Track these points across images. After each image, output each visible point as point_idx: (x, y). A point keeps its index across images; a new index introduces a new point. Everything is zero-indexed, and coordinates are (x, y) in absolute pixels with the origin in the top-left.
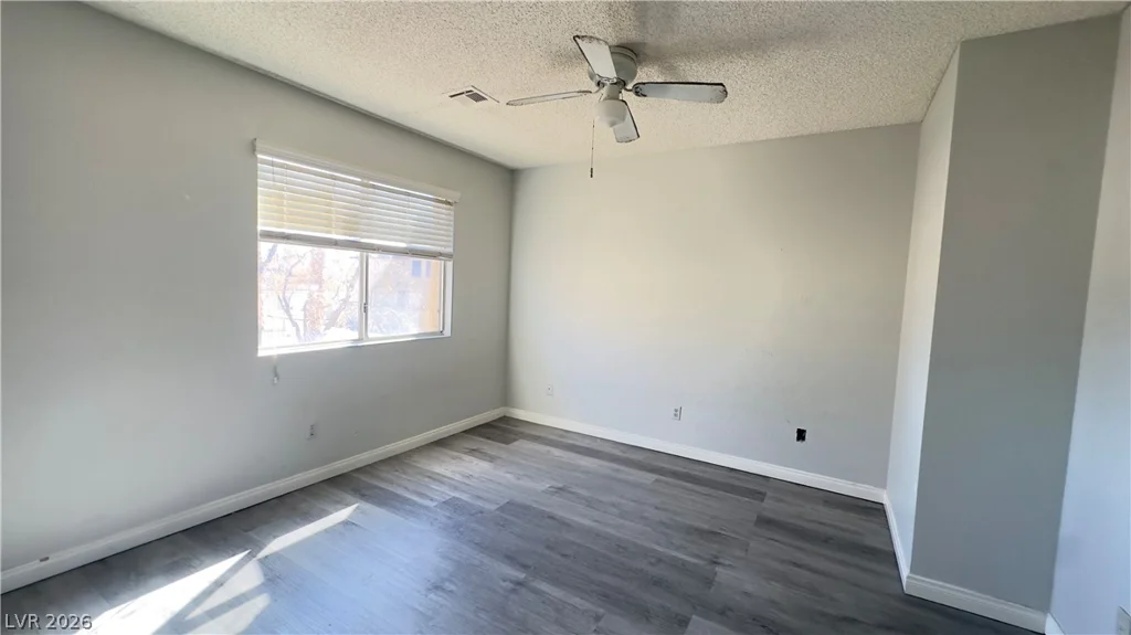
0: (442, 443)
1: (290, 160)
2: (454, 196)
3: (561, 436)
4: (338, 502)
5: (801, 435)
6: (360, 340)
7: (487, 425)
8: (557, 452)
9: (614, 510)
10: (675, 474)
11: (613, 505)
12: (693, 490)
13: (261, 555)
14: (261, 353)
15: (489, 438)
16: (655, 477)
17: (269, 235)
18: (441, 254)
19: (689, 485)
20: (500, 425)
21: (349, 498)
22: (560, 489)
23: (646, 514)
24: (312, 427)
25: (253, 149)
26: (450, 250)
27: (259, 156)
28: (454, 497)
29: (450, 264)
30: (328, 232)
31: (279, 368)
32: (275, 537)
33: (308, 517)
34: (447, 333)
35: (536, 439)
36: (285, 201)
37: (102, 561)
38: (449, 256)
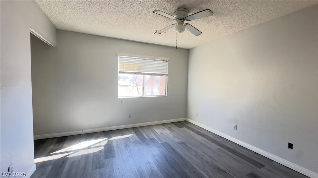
0: (163, 124)
1: (125, 56)
2: (168, 59)
3: (199, 129)
4: (130, 133)
5: (290, 146)
6: (143, 96)
7: (179, 122)
8: (192, 133)
9: (194, 154)
10: (228, 149)
11: (195, 152)
12: (230, 156)
13: (109, 139)
14: (118, 98)
15: (176, 125)
16: (219, 147)
17: (120, 72)
18: (164, 75)
19: (230, 153)
20: (183, 123)
21: (133, 132)
22: (183, 143)
23: (204, 158)
24: (129, 115)
25: (117, 55)
26: (167, 73)
27: (119, 56)
28: (154, 138)
29: (167, 77)
30: (134, 71)
31: (122, 101)
32: (115, 137)
33: (123, 134)
34: (166, 95)
35: (189, 128)
36: (124, 65)
37: (90, 133)
38: (167, 75)
